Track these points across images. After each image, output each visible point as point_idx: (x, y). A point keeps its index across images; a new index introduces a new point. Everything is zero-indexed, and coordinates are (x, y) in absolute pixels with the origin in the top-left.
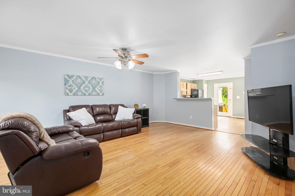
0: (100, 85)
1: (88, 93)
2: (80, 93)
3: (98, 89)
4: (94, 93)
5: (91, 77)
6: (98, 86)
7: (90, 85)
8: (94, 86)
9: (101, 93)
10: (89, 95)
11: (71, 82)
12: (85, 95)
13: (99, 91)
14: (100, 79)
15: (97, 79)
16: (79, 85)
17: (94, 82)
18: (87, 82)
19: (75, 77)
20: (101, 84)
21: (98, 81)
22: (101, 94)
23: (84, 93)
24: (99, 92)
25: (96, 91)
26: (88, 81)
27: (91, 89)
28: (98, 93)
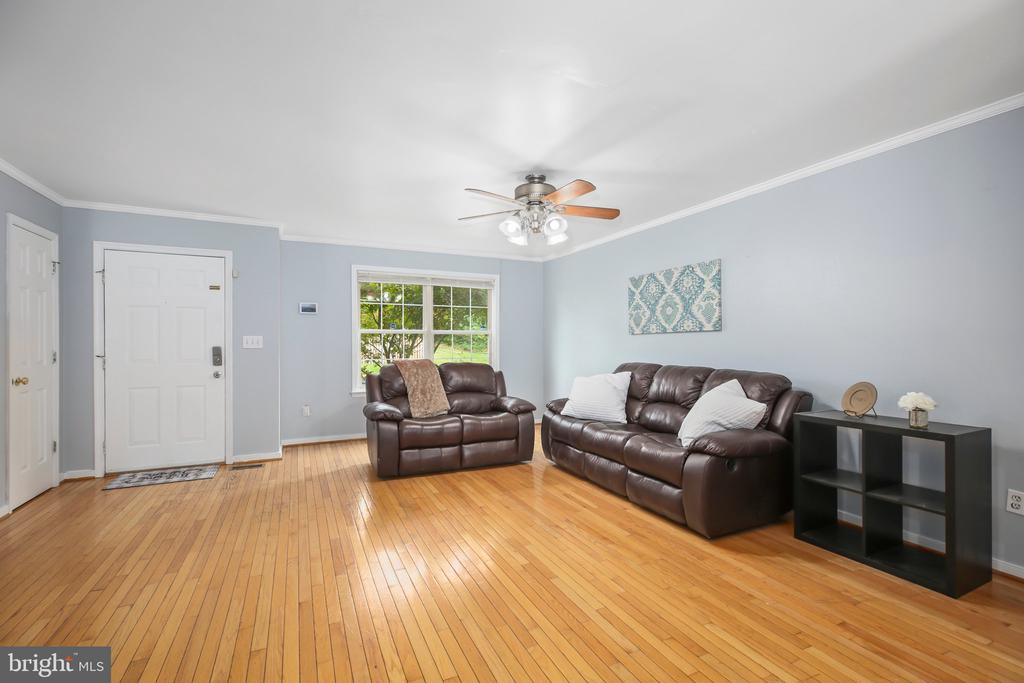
0: (704, 292)
1: (672, 326)
2: (654, 326)
3: (700, 307)
4: (688, 324)
5: (680, 270)
6: (701, 296)
7: (678, 298)
8: (687, 296)
9: (709, 322)
10: (675, 331)
11: (637, 297)
12: (665, 332)
13: (703, 313)
14: (706, 267)
15: (698, 271)
16: (653, 302)
17: (687, 282)
18: (669, 289)
19: (645, 279)
20: (708, 285)
21: (700, 278)
22: (708, 327)
23: (663, 326)
24: (702, 319)
25: (693, 317)
26: (672, 283)
27: (681, 310)
28: (700, 323)
